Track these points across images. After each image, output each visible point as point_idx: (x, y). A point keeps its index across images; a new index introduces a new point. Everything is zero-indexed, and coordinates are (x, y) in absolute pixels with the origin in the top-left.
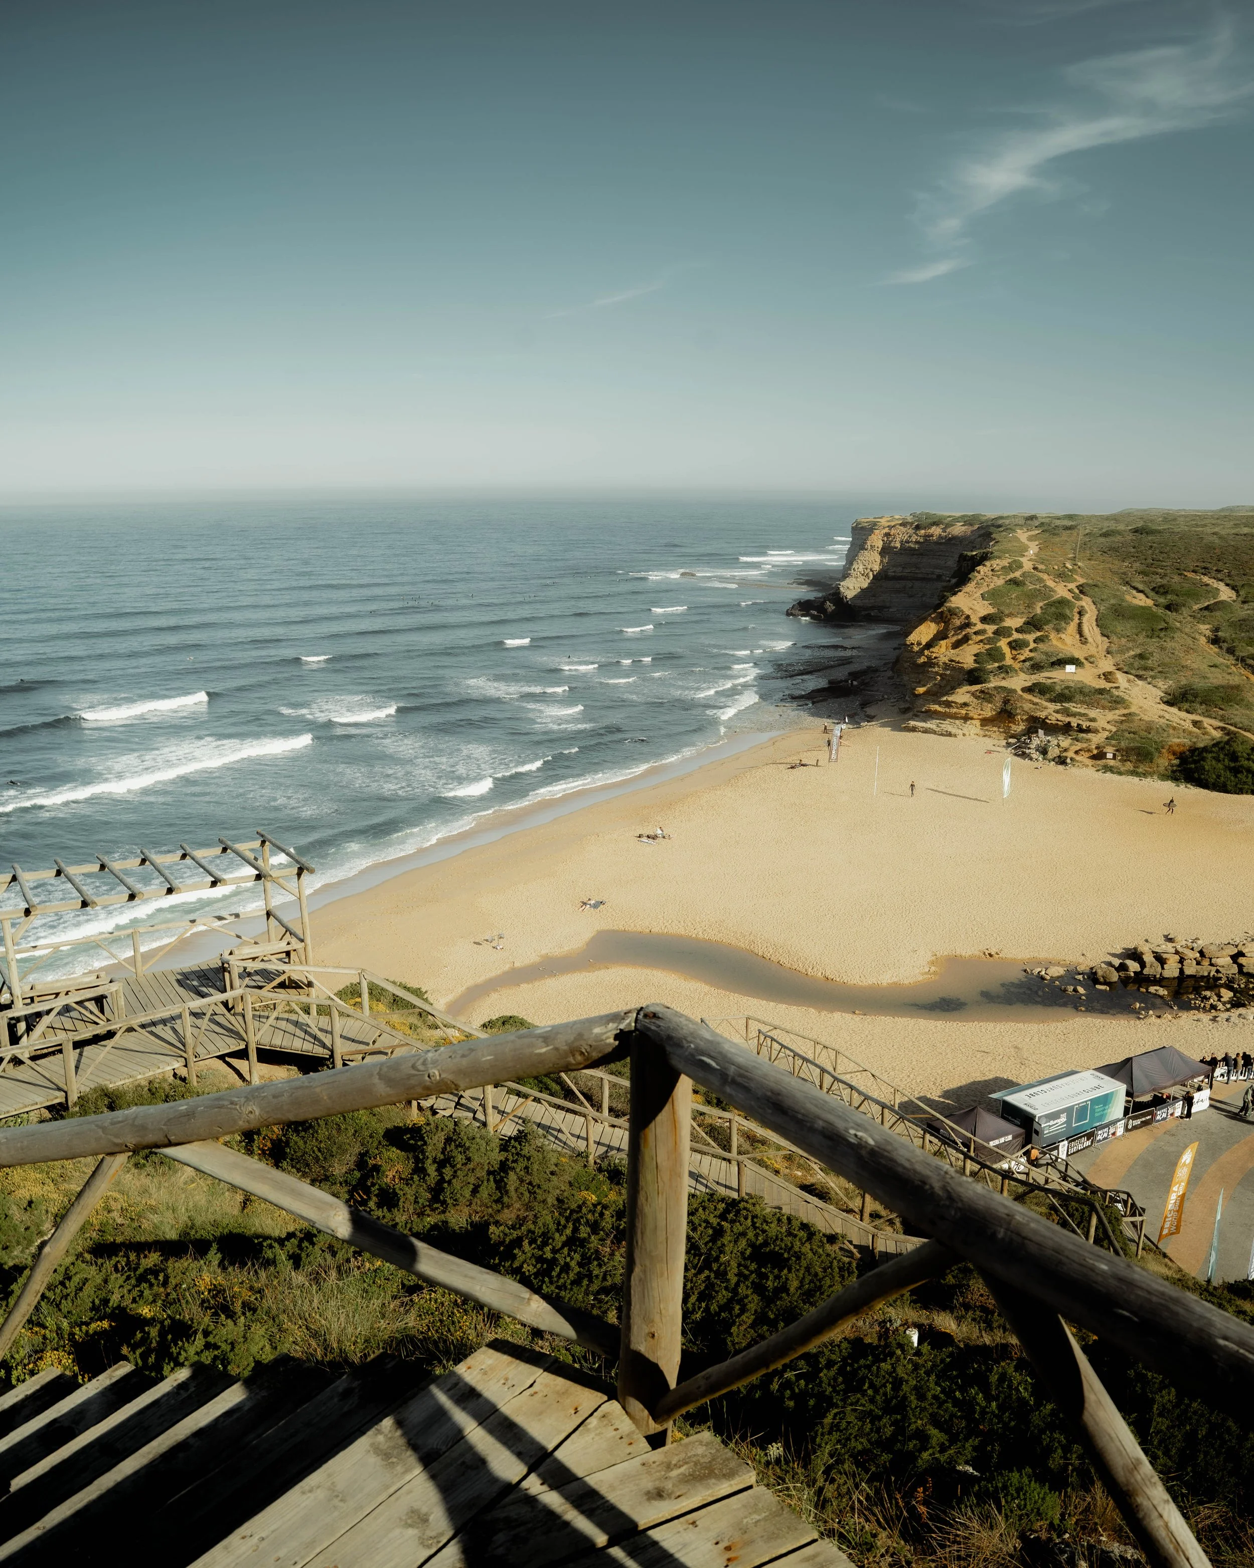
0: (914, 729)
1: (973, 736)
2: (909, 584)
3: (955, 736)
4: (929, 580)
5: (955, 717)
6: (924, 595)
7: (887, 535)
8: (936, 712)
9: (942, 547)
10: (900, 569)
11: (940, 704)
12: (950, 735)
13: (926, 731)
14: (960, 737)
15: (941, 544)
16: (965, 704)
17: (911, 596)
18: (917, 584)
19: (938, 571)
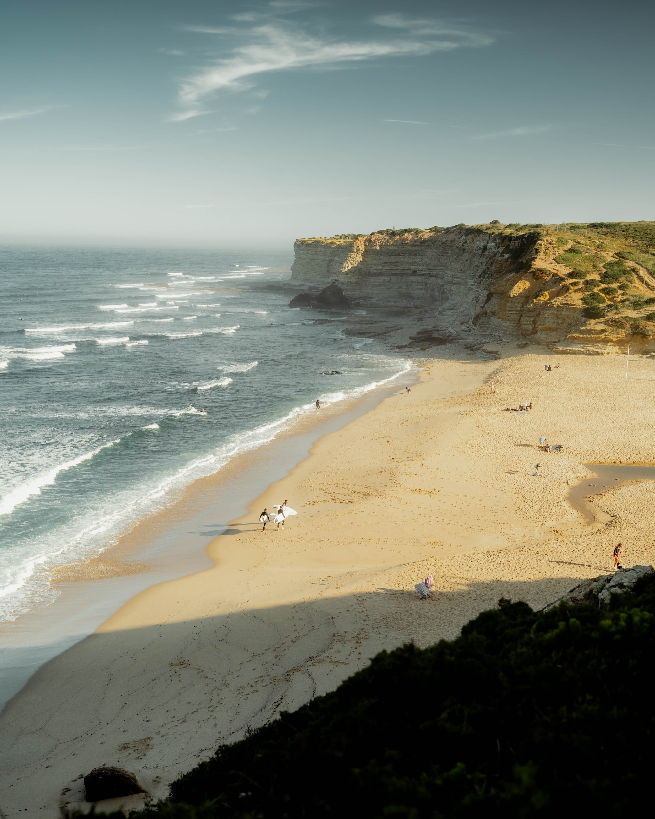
0: (564, 352)
1: (614, 354)
2: (387, 279)
3: (602, 354)
4: (404, 275)
5: (595, 341)
6: (400, 287)
7: (369, 240)
8: (578, 338)
9: (417, 249)
10: (381, 267)
11: (581, 332)
12: (597, 354)
13: (574, 353)
14: (605, 354)
15: (415, 246)
16: (603, 331)
17: (389, 289)
18: (394, 279)
19: (413, 268)
